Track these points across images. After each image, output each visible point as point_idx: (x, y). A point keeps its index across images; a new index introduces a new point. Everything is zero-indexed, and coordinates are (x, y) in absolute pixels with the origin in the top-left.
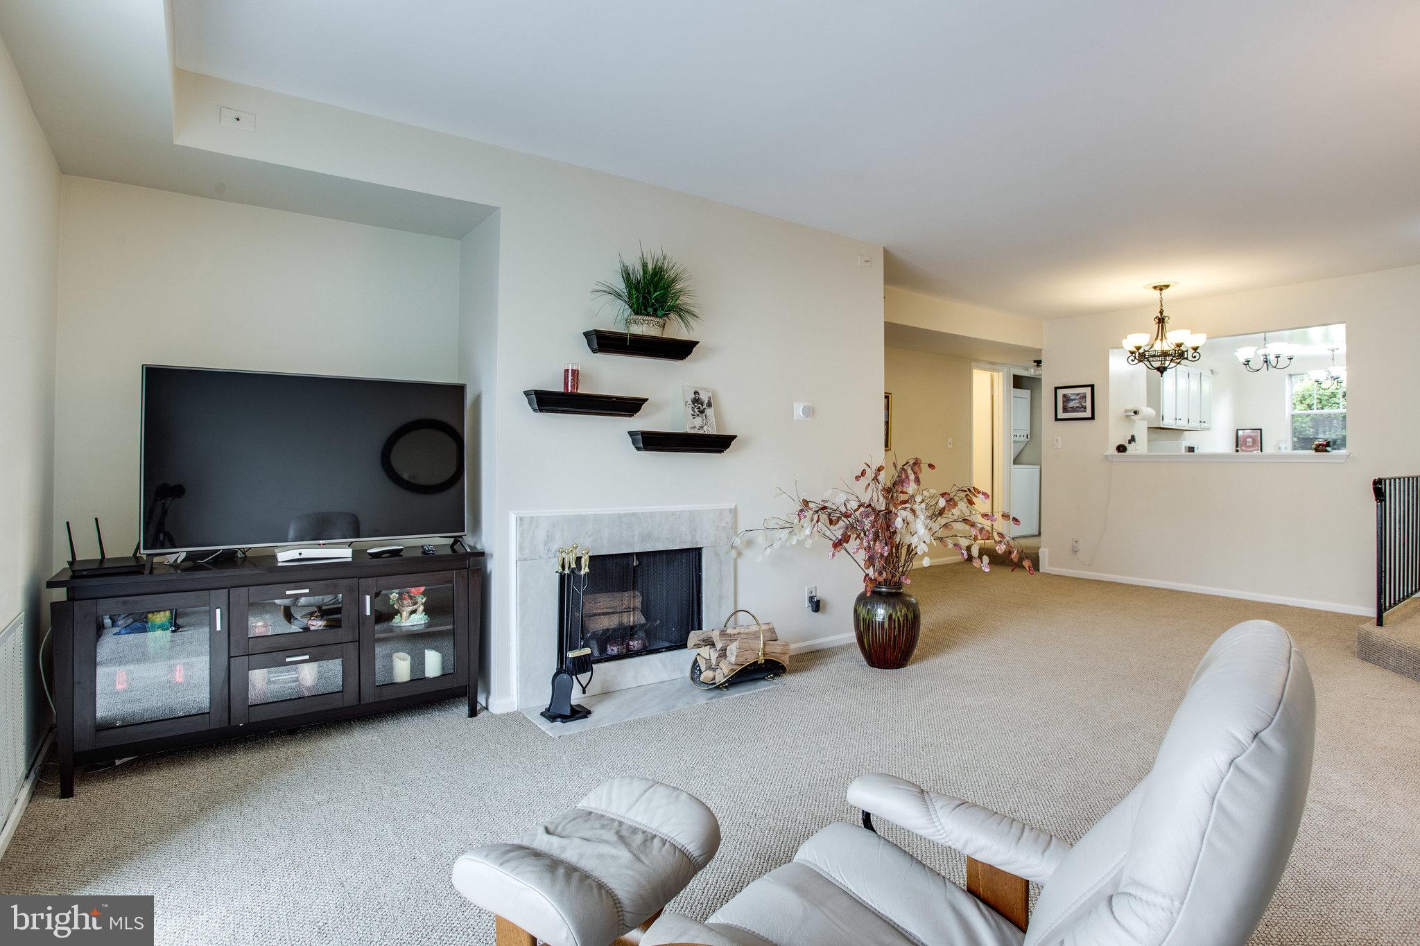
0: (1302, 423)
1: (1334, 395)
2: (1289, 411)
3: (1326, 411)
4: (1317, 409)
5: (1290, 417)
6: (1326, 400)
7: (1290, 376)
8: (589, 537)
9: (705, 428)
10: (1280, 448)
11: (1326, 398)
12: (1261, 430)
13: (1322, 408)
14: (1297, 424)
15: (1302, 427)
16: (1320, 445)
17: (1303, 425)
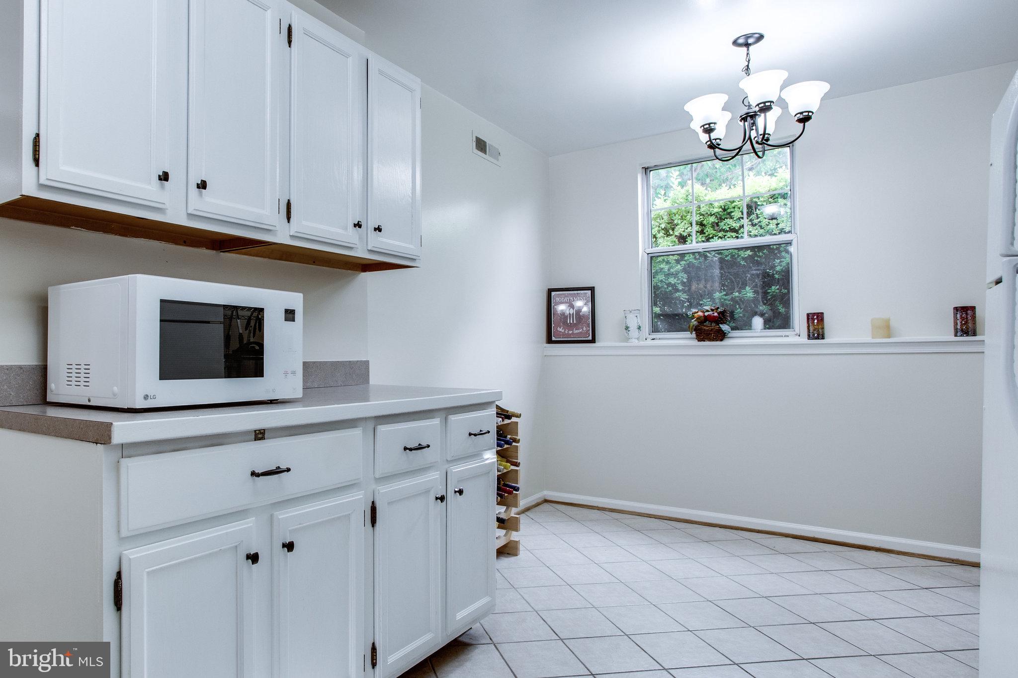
0: (668, 275)
1: (726, 212)
2: (643, 247)
3: (717, 243)
4: (697, 242)
5: (646, 259)
6: (715, 225)
7: (647, 170)
10: (627, 328)
11: (712, 219)
12: (592, 289)
13: (708, 239)
14: (661, 277)
15: (669, 284)
16: (706, 318)
17: (672, 280)
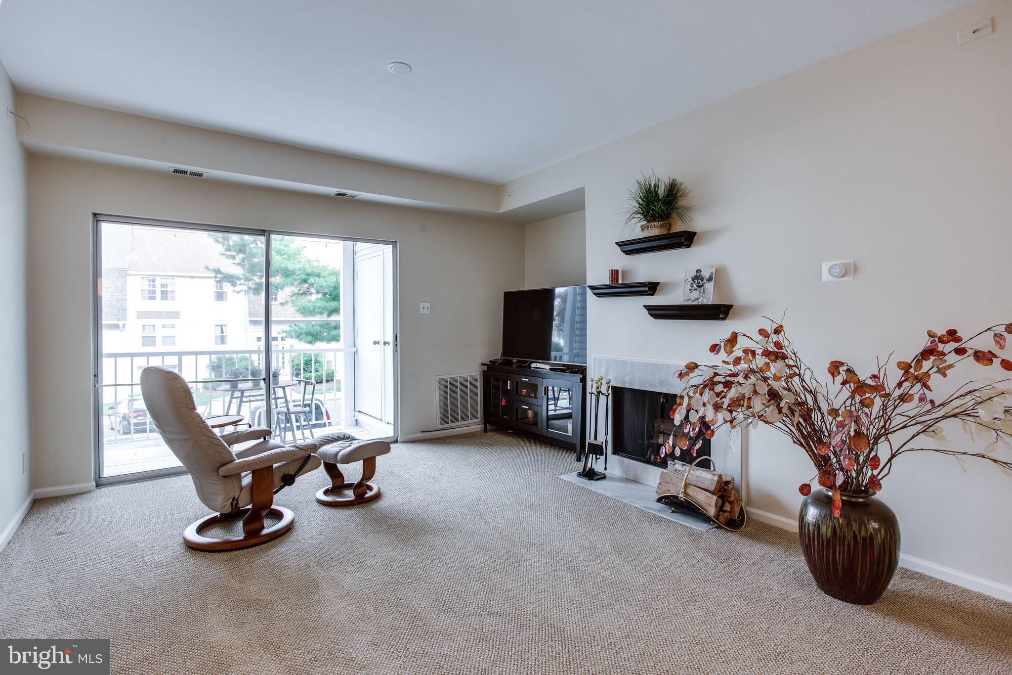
8: (628, 376)
9: (700, 300)
